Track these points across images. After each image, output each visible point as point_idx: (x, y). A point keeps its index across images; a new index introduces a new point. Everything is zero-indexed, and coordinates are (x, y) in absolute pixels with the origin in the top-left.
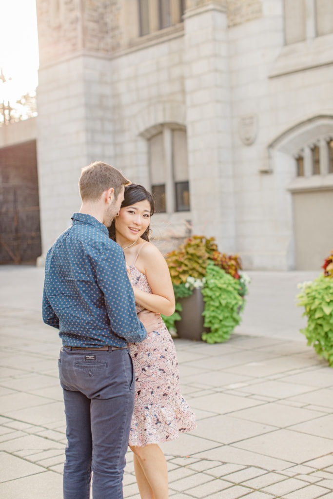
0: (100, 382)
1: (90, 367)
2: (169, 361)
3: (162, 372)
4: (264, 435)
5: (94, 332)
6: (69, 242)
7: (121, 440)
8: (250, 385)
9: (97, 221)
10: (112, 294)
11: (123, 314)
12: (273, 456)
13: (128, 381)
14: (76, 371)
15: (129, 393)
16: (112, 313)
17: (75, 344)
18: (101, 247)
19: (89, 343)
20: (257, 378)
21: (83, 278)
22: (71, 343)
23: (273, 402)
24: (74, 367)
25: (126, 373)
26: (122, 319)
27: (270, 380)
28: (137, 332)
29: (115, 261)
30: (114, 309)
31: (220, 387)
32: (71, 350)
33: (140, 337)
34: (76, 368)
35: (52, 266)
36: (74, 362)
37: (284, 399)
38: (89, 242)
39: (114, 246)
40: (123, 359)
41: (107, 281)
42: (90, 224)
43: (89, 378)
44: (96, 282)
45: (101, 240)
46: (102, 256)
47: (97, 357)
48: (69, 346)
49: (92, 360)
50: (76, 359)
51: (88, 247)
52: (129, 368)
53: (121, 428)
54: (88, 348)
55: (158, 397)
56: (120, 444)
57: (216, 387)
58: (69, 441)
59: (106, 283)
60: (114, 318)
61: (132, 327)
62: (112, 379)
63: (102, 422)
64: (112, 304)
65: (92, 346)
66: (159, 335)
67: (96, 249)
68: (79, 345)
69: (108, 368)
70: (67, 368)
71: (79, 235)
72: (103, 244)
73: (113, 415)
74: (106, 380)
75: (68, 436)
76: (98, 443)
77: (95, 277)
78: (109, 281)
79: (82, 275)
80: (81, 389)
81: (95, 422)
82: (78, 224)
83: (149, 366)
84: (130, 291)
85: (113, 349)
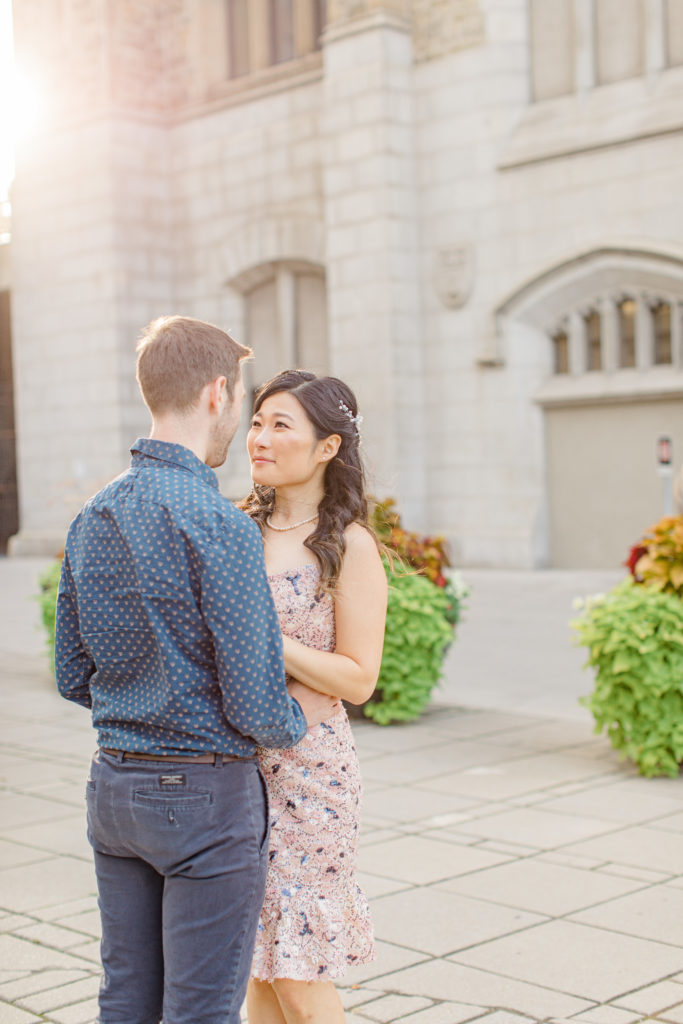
0: (193, 837)
1: (170, 803)
2: (349, 795)
3: (332, 816)
4: (517, 934)
5: (188, 721)
6: (134, 506)
7: (234, 974)
8: (477, 818)
9: (197, 460)
10: (235, 638)
11: (255, 685)
12: (542, 984)
13: (257, 836)
14: (135, 810)
15: (258, 863)
16: (231, 681)
17: (136, 746)
18: (215, 525)
19: (172, 744)
20: (491, 802)
21: (169, 594)
22: (125, 742)
23: (530, 856)
24: (131, 802)
25: (252, 817)
26: (253, 697)
27: (518, 807)
28: (287, 726)
29: (246, 560)
30: (236, 673)
31: (412, 823)
32: (124, 760)
33: (291, 739)
34: (137, 805)
35: (88, 561)
36: (131, 789)
37: (553, 850)
38: (184, 511)
39: (244, 524)
40: (248, 784)
41: (223, 608)
42: (183, 468)
43: (168, 827)
44: (198, 605)
45: (215, 508)
46: (216, 547)
47: (187, 780)
48: (120, 751)
49: (176, 784)
50: (136, 782)
51: (183, 521)
52: (259, 805)
53: (236, 946)
54: (167, 756)
55: (315, 871)
56: (233, 982)
57: (403, 823)
58: (107, 972)
59: (222, 611)
60: (233, 694)
61: (274, 716)
62: (223, 832)
63: (192, 931)
64: (233, 660)
65: (177, 753)
66: (333, 733)
67: (203, 527)
68: (146, 748)
69: (213, 805)
70: (112, 804)
71: (159, 493)
72: (220, 518)
73: (219, 916)
74: (207, 834)
75: (105, 961)
76: (180, 979)
77: (197, 593)
78: (230, 605)
79: (164, 586)
80: (145, 853)
81: (176, 930)
82: (151, 465)
83: (304, 798)
84: (274, 631)
85: (225, 760)
